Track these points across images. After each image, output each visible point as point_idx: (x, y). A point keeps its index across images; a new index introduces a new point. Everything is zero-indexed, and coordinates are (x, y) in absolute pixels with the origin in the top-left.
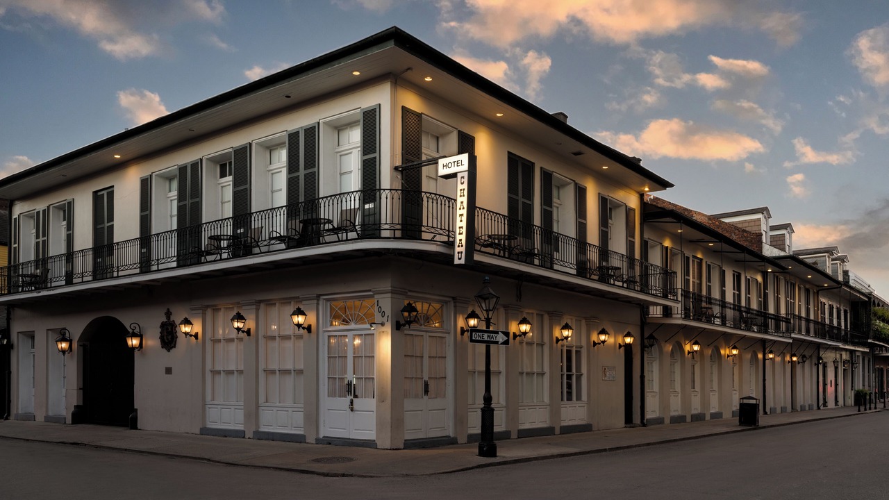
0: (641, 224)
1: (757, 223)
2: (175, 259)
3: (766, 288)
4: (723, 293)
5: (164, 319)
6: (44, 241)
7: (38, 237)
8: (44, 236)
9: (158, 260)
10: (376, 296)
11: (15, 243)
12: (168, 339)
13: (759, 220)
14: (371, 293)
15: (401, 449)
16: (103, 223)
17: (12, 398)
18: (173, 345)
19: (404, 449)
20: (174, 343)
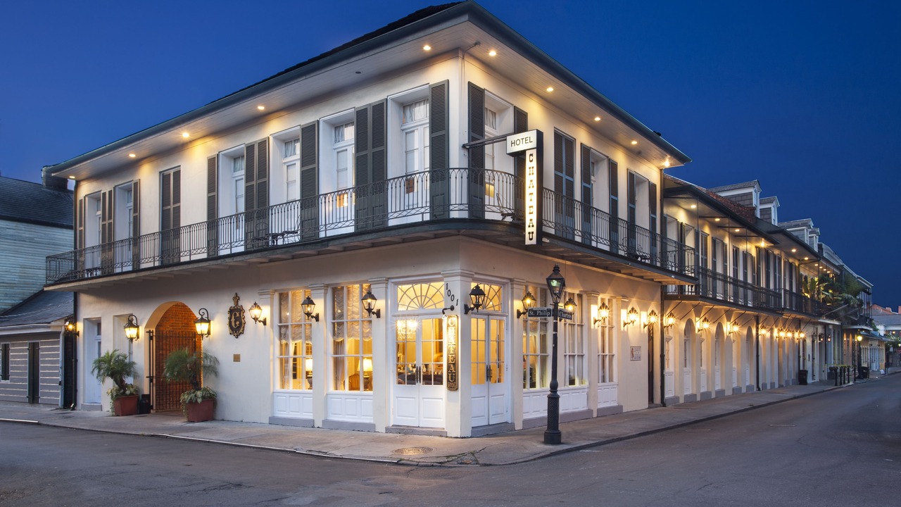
0: (661, 200)
1: (749, 197)
2: (242, 243)
3: (759, 263)
4: (725, 268)
5: (232, 304)
6: (110, 224)
7: (104, 219)
8: (110, 218)
9: (231, 243)
10: (446, 279)
11: (81, 226)
12: (236, 325)
13: (751, 193)
14: (440, 276)
15: (468, 437)
16: (169, 205)
17: (78, 388)
18: (241, 331)
19: (471, 437)
20: (242, 329)
